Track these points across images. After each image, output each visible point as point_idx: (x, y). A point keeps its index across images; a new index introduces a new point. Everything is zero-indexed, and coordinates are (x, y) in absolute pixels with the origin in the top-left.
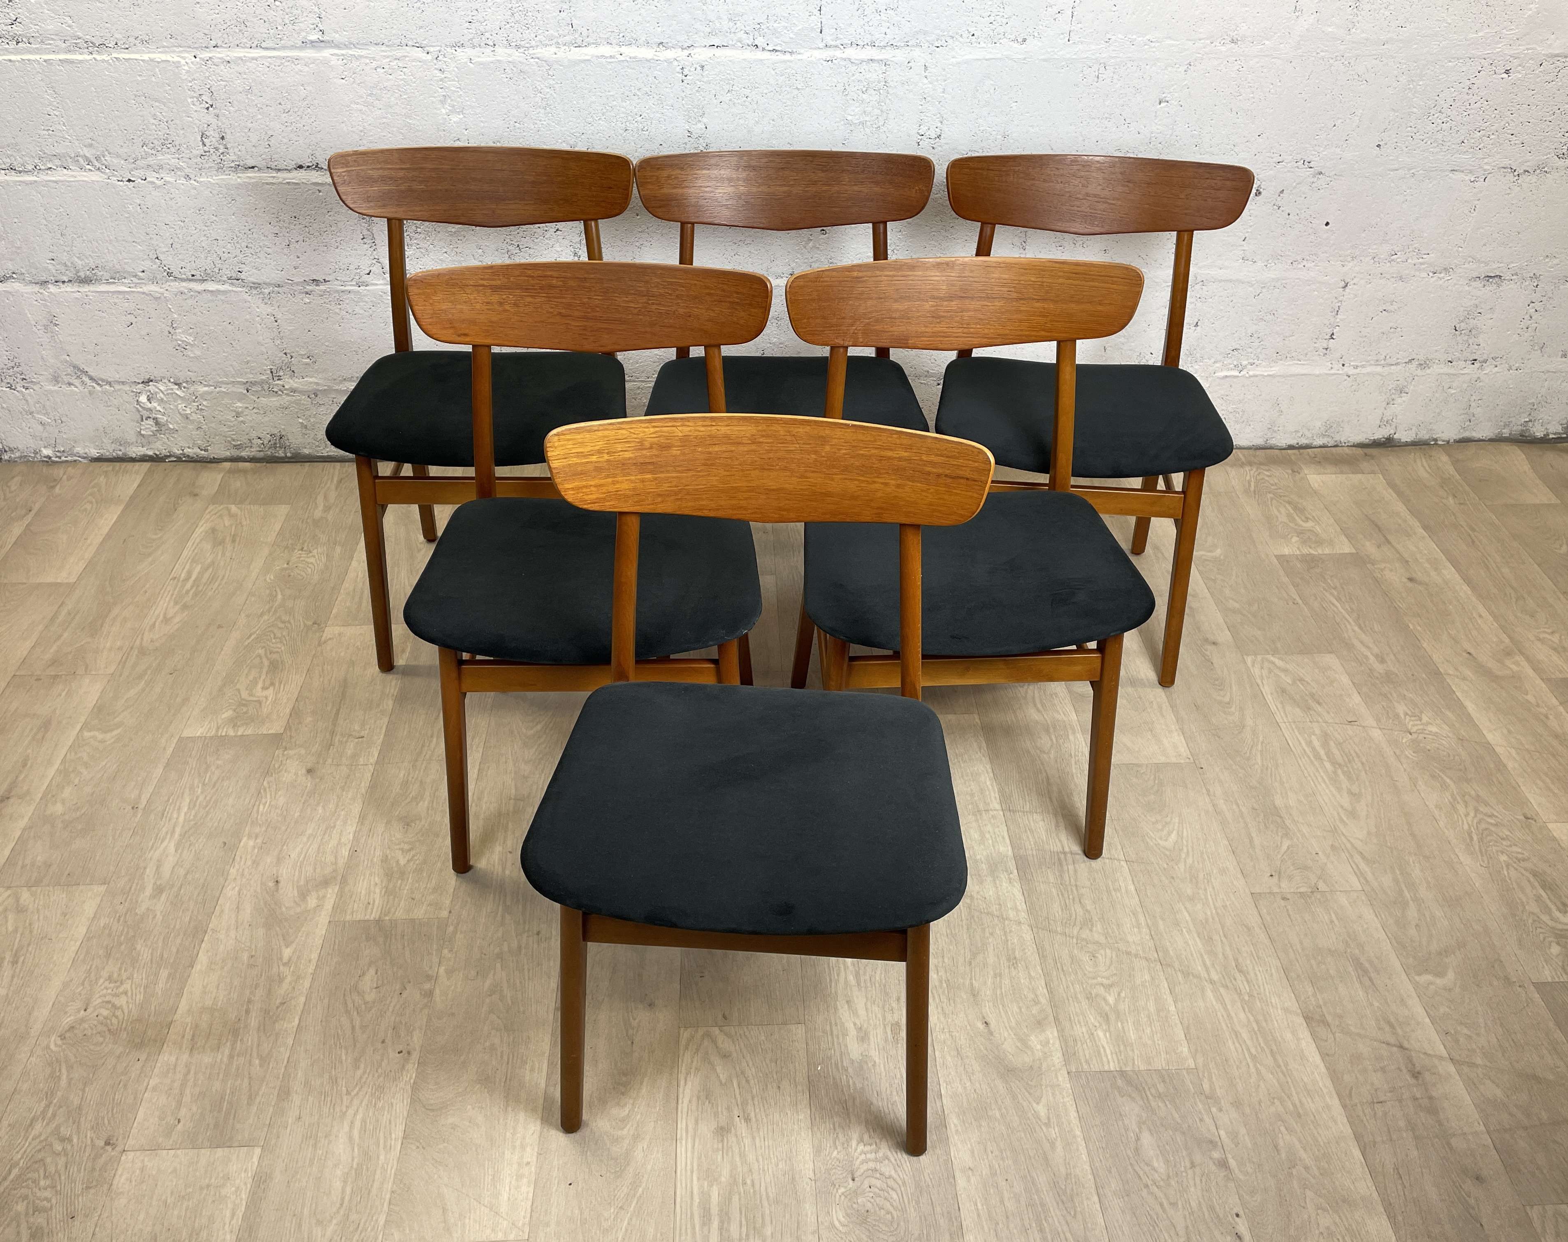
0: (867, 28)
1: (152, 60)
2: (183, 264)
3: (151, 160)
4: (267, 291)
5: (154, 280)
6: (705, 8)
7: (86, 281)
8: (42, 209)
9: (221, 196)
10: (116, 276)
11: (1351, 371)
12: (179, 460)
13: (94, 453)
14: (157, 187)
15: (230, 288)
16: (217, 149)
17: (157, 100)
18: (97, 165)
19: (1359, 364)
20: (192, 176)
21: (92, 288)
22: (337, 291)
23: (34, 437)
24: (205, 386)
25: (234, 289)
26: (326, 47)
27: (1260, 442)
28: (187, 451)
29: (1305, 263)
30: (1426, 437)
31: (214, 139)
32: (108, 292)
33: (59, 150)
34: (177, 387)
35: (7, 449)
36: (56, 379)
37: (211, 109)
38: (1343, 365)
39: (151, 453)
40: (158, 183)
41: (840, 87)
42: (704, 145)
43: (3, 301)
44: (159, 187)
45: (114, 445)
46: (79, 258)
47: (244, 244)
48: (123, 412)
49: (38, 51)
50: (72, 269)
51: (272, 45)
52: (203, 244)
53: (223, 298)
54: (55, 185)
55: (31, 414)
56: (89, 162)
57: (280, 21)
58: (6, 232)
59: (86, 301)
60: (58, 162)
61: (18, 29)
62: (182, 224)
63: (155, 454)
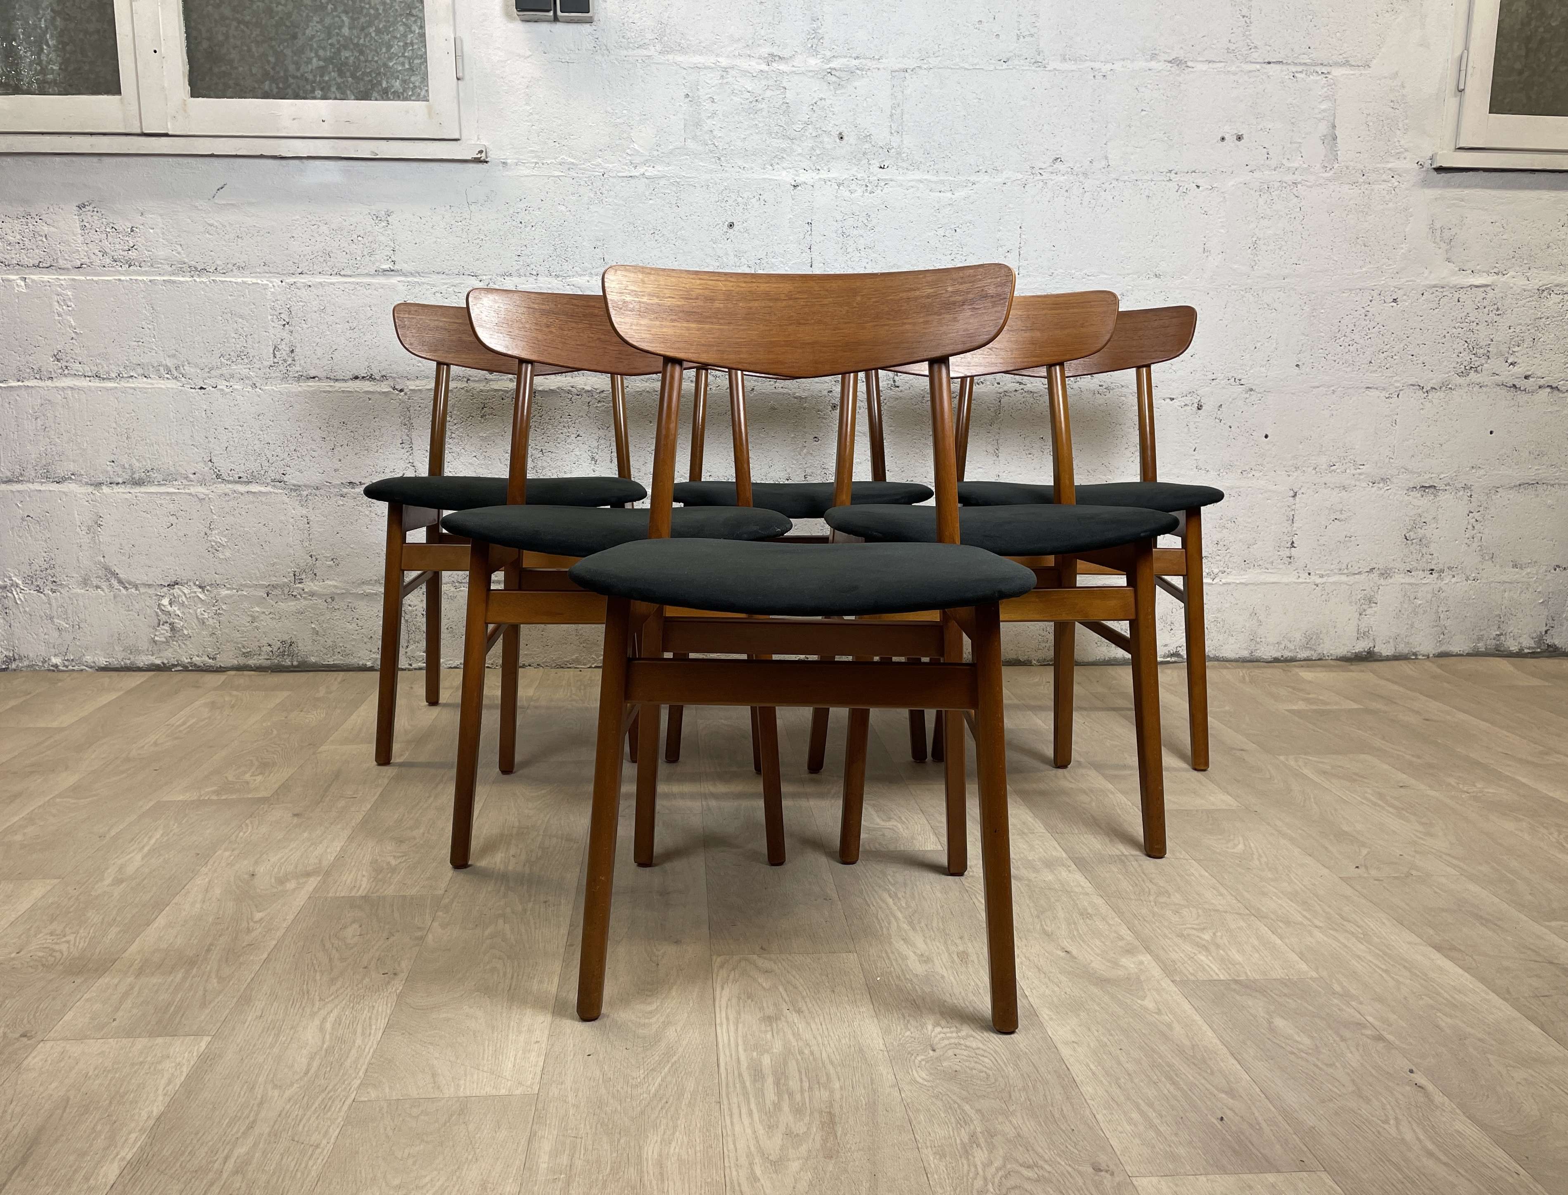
0: (849, 263)
1: (244, 282)
2: (233, 466)
3: (224, 370)
4: (305, 493)
5: (202, 482)
6: (715, 246)
7: (139, 483)
8: (115, 413)
9: (280, 403)
10: (169, 478)
11: (1319, 581)
12: (186, 669)
13: (102, 661)
14: (224, 394)
15: (272, 490)
16: (285, 361)
17: (241, 317)
18: (176, 374)
19: (1324, 573)
20: (258, 385)
21: (143, 489)
23: (47, 643)
24: (228, 589)
25: (276, 491)
26: (394, 275)
28: (196, 659)
29: (1253, 472)
30: (1406, 651)
31: (284, 352)
32: (156, 493)
33: (145, 360)
34: (200, 590)
35: (17, 657)
36: (85, 582)
37: (287, 326)
38: (1309, 574)
39: (158, 662)
40: (227, 390)
43: (56, 501)
44: (227, 394)
45: (124, 653)
46: (137, 460)
47: (293, 448)
48: (142, 617)
49: (146, 273)
50: (129, 471)
51: (349, 273)
52: (255, 447)
53: (263, 499)
54: (132, 391)
55: (51, 618)
56: (169, 371)
57: (359, 252)
58: (76, 435)
59: (134, 502)
60: (140, 371)
61: (133, 254)
62: (240, 429)
63: (163, 663)
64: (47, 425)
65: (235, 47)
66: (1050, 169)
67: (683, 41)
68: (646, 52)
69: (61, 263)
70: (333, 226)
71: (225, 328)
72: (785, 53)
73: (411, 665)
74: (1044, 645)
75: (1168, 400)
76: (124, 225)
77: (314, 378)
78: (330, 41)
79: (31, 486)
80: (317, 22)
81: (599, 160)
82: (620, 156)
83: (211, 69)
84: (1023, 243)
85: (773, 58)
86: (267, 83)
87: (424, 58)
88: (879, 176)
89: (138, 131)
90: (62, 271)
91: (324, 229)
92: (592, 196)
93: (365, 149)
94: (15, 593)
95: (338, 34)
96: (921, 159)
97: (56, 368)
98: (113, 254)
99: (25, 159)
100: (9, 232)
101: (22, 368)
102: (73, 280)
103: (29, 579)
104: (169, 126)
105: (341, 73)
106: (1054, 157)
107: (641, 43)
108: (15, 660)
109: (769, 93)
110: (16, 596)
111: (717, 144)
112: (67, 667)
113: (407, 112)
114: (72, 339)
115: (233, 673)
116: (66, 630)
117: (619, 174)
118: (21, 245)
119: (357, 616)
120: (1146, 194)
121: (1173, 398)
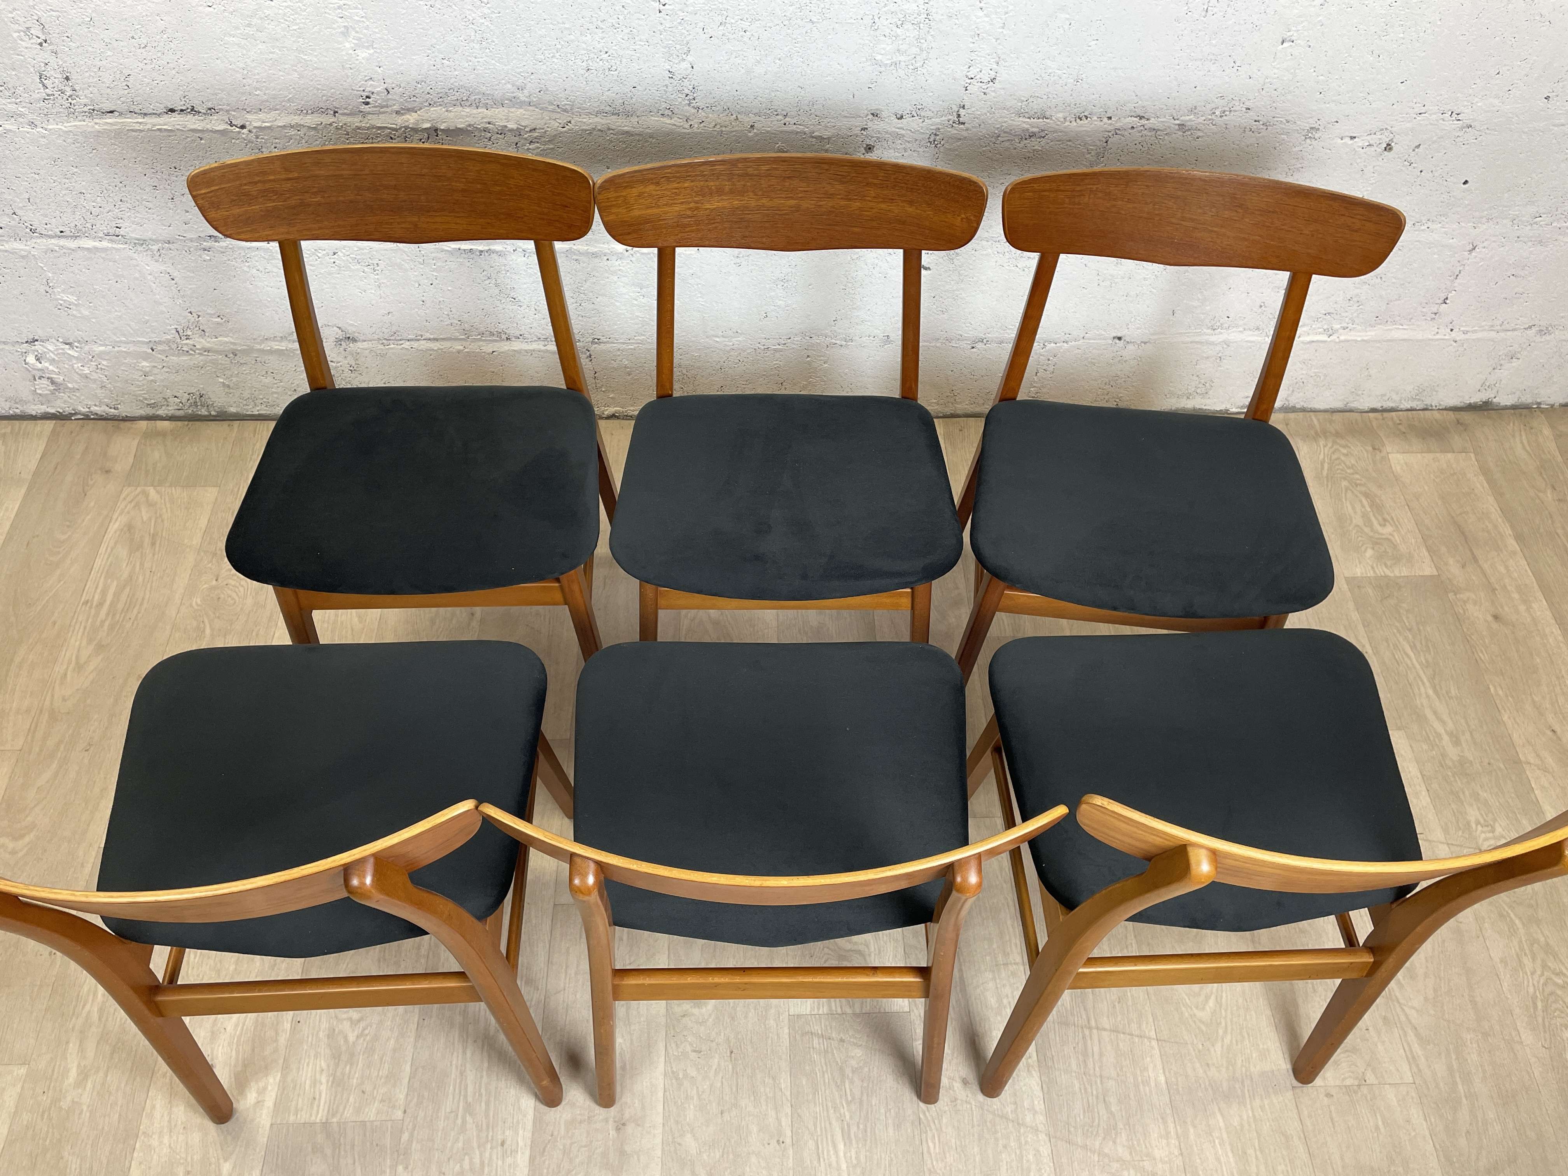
2: (46, 220)
4: (155, 248)
9: (78, 145)
11: (1460, 337)
12: (87, 417)
15: (110, 245)
16: (62, 91)
19: (1471, 330)
20: (37, 123)
24: (101, 345)
25: (115, 246)
27: (1339, 405)
28: (94, 409)
29: (1429, 224)
30: (1530, 401)
31: (56, 81)
34: (67, 346)
37: (44, 44)
38: (1452, 330)
39: (53, 411)
41: (868, 21)
42: (691, 87)
48: (10, 371)
63: (58, 412)
75: (1348, 140)
121: (1355, 137)
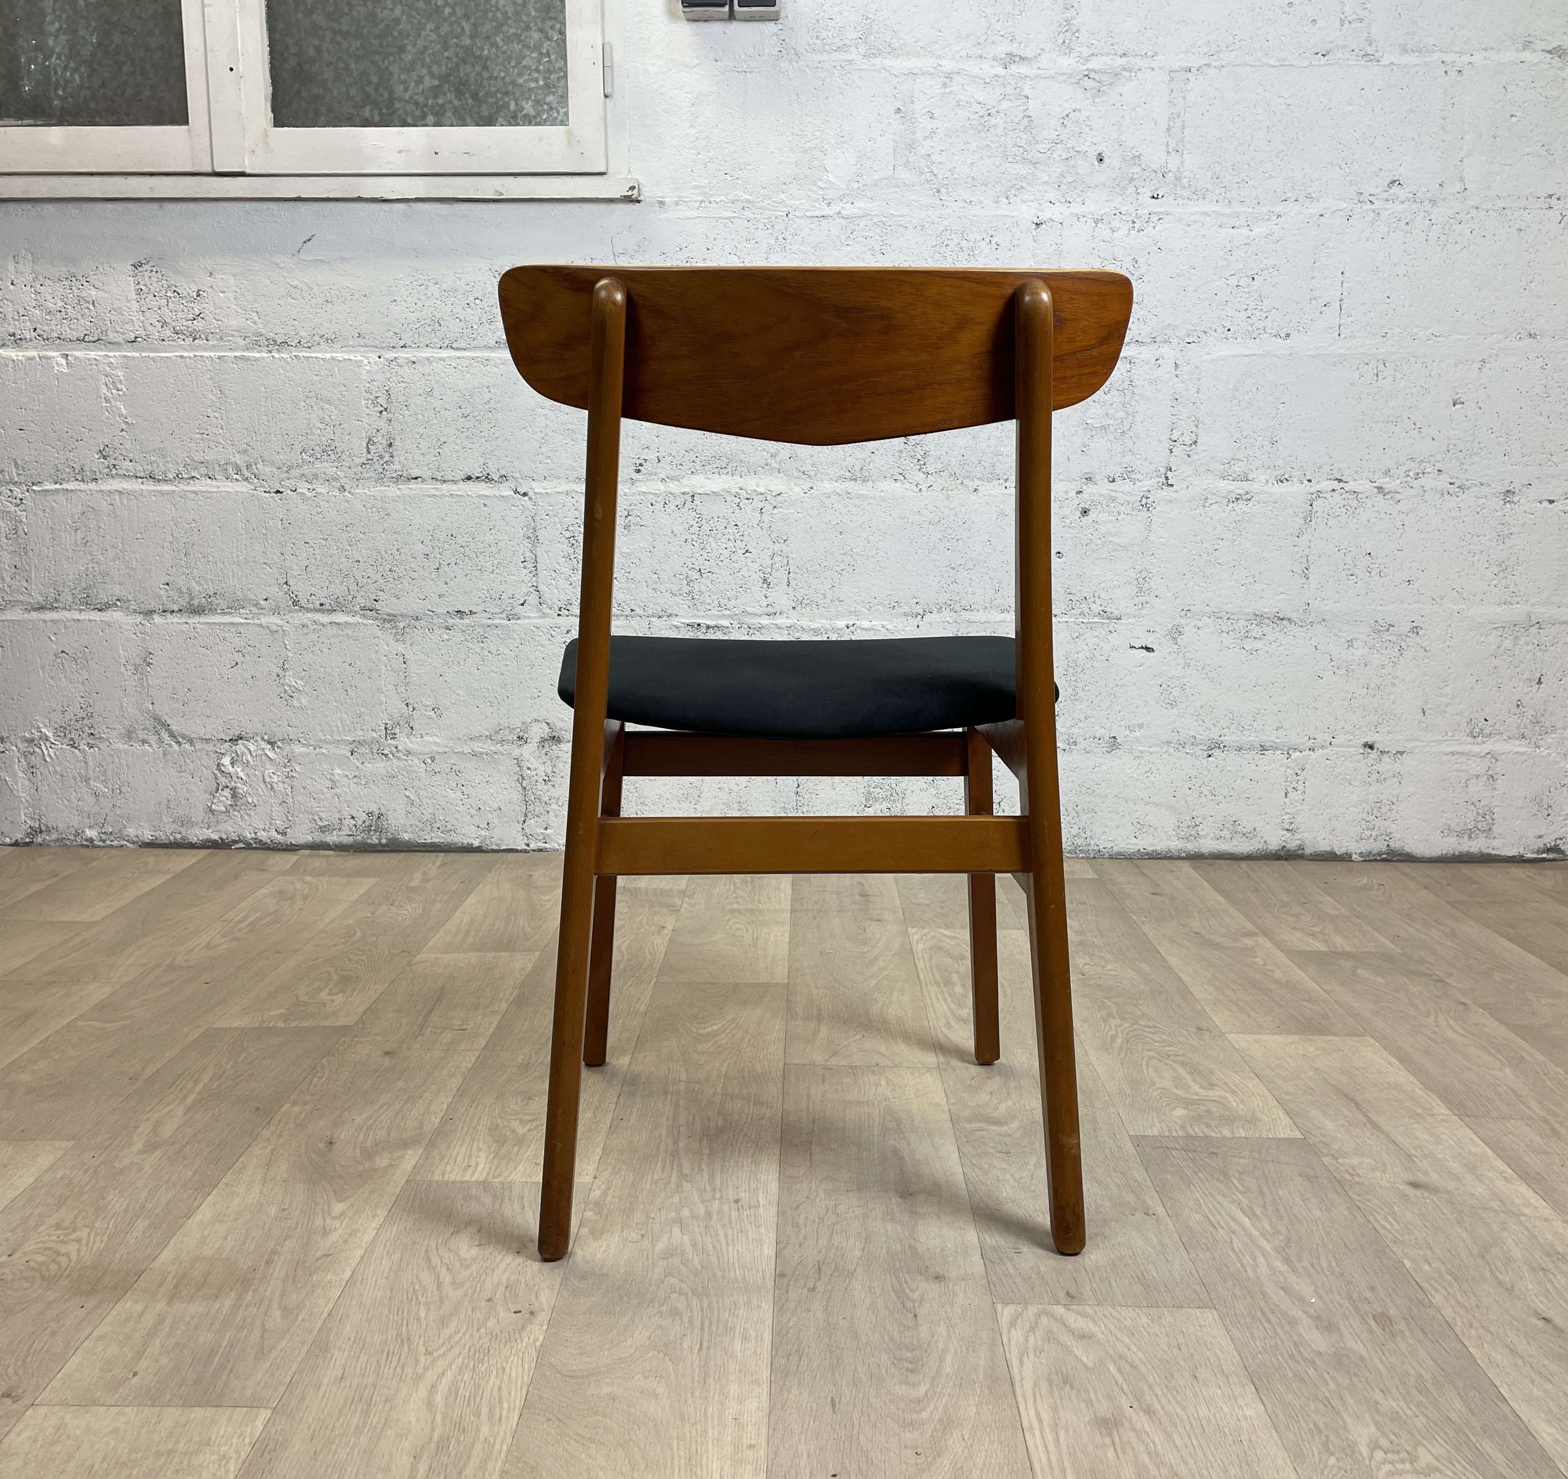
1: (333, 358)
2: (313, 590)
3: (306, 469)
4: (401, 625)
5: (276, 611)
7: (198, 611)
8: (172, 523)
9: (374, 510)
10: (235, 606)
12: (249, 847)
13: (147, 835)
14: (305, 499)
15: (360, 621)
16: (381, 457)
17: (329, 402)
18: (247, 474)
20: (347, 487)
21: (203, 619)
22: (483, 626)
23: (80, 812)
24: (304, 745)
25: (365, 622)
28: (263, 836)
31: (380, 447)
32: (219, 624)
33: (210, 456)
34: (269, 746)
35: (43, 828)
36: (129, 735)
37: (384, 413)
39: (215, 837)
40: (309, 494)
43: (97, 633)
44: (308, 499)
45: (174, 826)
46: (198, 582)
47: (388, 567)
48: (197, 779)
49: (213, 348)
50: (186, 596)
51: (464, 345)
52: (341, 566)
53: (350, 632)
54: (192, 496)
55: (87, 780)
56: (238, 471)
57: (477, 320)
58: (124, 550)
59: (192, 635)
60: (203, 471)
61: (198, 325)
62: (324, 542)
63: (221, 838)
64: (89, 539)
65: (329, 64)
66: (1385, 195)
67: (894, 41)
68: (846, 56)
69: (112, 336)
70: (444, 286)
71: (308, 416)
72: (1028, 53)
73: (528, 845)
74: (1368, 833)
75: (1546, 504)
76: (188, 288)
77: (416, 478)
78: (446, 54)
79: (67, 614)
80: (431, 31)
81: (783, 196)
82: (809, 190)
83: (299, 92)
84: (1345, 293)
85: (1012, 58)
86: (368, 108)
87: (564, 70)
88: (1151, 209)
89: (209, 169)
90: (111, 347)
91: (434, 289)
92: (772, 242)
93: (487, 188)
94: (43, 748)
95: (456, 45)
96: (1208, 186)
97: (101, 467)
98: (174, 324)
99: (70, 206)
100: (49, 298)
101: (60, 467)
102: (125, 356)
103: (62, 731)
104: (246, 163)
105: (459, 94)
106: (1389, 180)
107: (840, 45)
108: (41, 832)
109: (1005, 105)
110: (45, 752)
111: (935, 172)
112: (104, 841)
113: (541, 139)
114: (122, 430)
115: (308, 852)
116: (104, 795)
117: (807, 214)
118: (63, 313)
119: (463, 783)
120: (1518, 226)
121: (1553, 502)
